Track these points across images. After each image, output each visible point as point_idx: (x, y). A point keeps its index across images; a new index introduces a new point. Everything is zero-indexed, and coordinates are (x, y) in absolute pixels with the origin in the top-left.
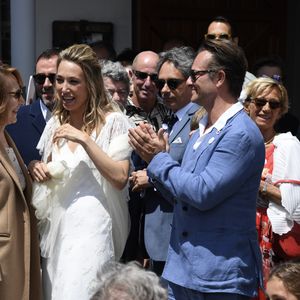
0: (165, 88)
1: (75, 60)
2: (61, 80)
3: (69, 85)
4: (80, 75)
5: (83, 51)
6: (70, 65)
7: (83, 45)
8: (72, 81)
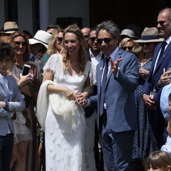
0: (103, 43)
1: (72, 32)
2: (67, 42)
3: (71, 44)
4: (76, 38)
5: (75, 27)
6: (70, 34)
7: (74, 25)
8: (72, 41)
